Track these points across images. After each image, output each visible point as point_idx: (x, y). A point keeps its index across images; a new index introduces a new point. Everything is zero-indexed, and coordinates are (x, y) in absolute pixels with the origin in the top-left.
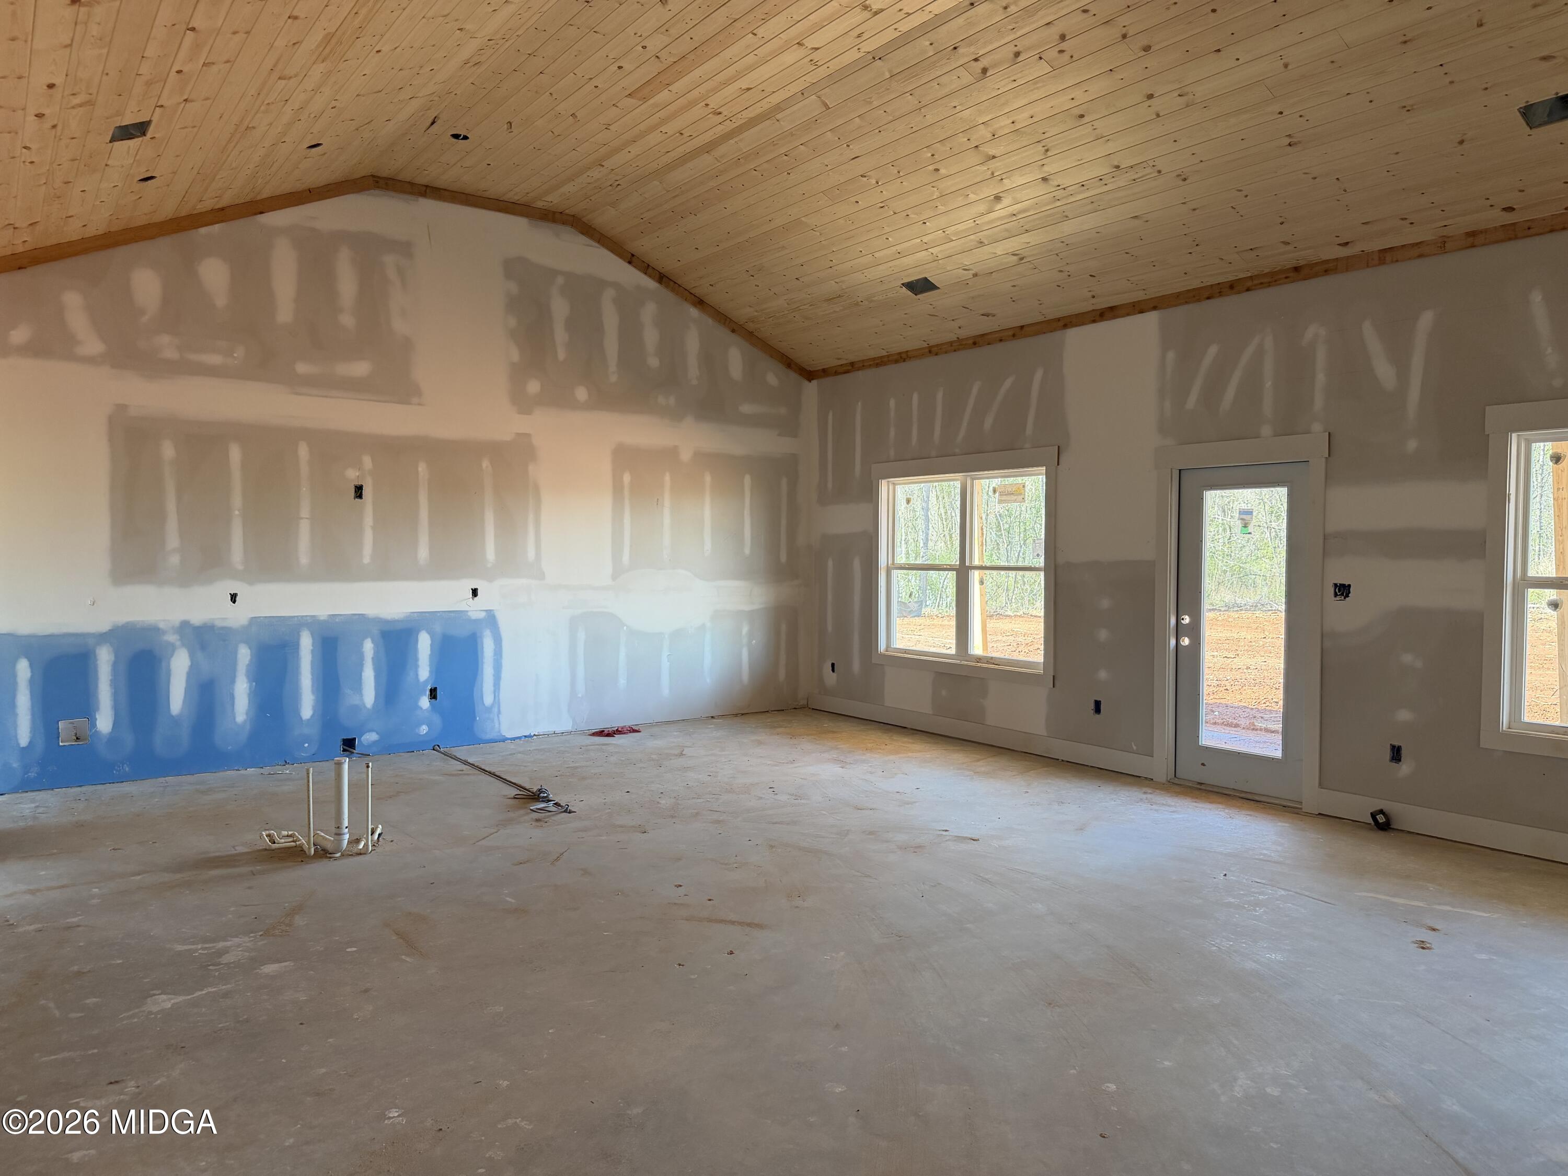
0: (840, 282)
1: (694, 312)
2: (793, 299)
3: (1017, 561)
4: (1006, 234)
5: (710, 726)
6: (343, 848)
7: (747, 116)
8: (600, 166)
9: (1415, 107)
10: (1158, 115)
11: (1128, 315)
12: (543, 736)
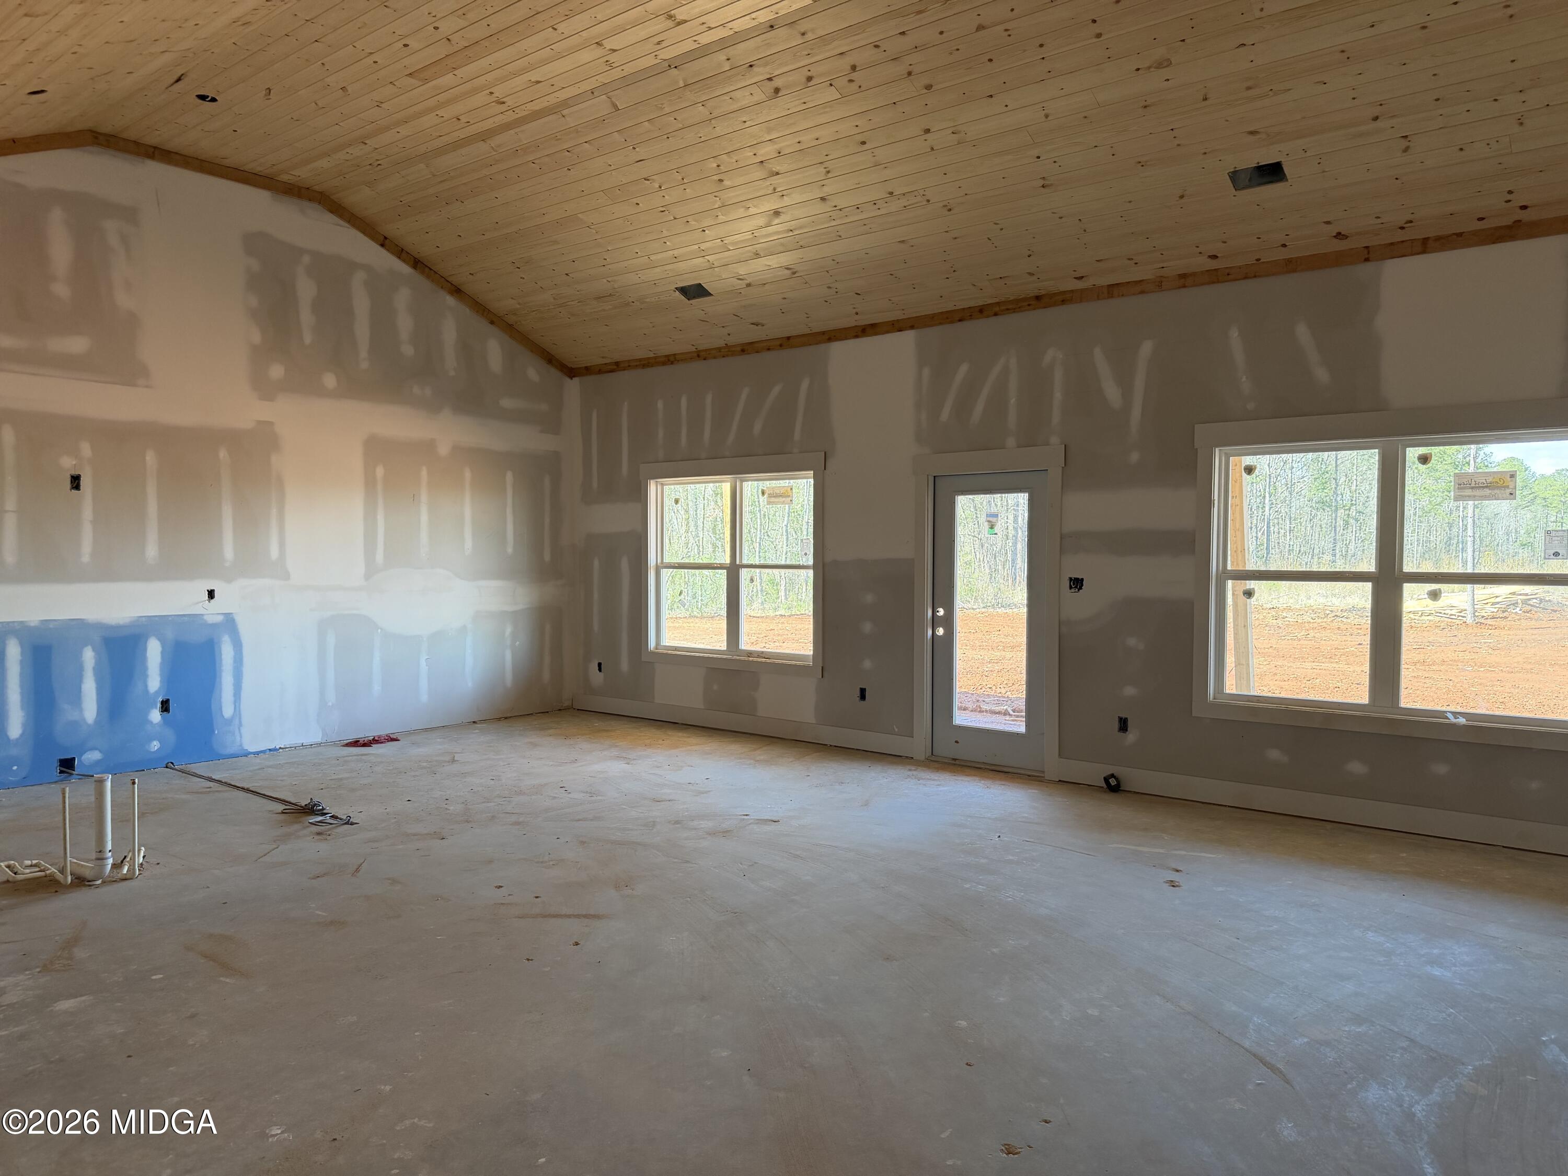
0: (612, 281)
1: (450, 300)
2: (561, 294)
3: (786, 561)
4: (782, 249)
5: (474, 731)
6: (105, 873)
7: (532, 108)
8: (362, 144)
9: (1148, 163)
10: (932, 149)
11: (888, 332)
12: (289, 749)
